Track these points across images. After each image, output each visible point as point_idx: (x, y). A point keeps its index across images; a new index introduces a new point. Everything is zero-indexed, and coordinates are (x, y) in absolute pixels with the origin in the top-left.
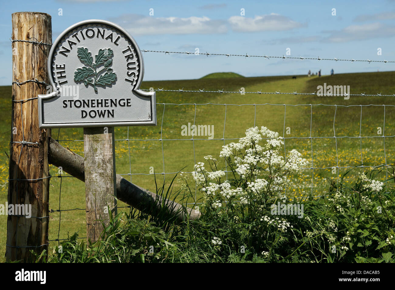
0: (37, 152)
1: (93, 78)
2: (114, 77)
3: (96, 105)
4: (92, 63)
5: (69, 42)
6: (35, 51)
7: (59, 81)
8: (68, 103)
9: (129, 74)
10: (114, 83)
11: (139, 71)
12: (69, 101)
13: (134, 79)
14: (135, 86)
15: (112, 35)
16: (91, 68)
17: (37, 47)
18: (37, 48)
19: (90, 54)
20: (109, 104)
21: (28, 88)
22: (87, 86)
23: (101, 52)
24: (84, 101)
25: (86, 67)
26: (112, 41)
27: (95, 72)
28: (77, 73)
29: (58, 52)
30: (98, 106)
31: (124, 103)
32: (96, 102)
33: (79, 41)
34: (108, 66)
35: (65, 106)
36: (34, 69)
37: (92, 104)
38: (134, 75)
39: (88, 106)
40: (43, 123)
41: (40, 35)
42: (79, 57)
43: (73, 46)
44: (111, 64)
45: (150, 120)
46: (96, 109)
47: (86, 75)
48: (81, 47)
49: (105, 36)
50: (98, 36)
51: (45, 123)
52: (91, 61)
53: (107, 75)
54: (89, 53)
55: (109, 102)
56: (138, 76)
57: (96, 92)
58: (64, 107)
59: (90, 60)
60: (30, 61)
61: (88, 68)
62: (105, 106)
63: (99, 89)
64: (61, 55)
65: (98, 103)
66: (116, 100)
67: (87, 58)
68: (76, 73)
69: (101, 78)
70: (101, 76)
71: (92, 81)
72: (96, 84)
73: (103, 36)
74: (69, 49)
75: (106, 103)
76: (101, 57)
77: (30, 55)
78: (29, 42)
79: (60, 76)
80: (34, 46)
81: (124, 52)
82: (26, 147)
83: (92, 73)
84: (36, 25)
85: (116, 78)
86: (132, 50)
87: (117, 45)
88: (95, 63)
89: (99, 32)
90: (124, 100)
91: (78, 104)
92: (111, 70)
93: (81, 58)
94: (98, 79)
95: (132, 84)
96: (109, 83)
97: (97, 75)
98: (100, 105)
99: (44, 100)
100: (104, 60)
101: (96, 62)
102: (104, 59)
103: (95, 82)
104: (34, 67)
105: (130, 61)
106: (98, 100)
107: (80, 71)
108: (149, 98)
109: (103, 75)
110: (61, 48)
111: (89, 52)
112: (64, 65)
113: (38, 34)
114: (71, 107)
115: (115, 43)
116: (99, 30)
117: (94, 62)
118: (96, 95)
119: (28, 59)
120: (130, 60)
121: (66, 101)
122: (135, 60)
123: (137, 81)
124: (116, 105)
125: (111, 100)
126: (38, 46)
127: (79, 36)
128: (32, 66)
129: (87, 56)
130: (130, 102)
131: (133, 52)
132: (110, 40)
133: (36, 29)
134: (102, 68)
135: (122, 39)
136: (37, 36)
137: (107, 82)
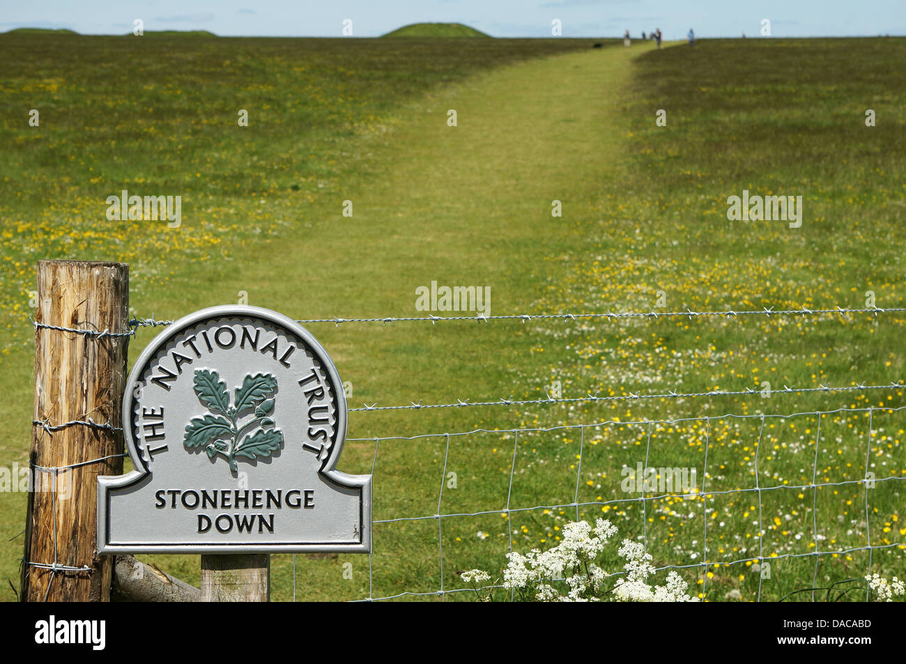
0: (86, 590)
1: (227, 442)
2: (277, 440)
3: (232, 502)
4: (226, 407)
5: (175, 356)
6: (91, 352)
7: (148, 447)
8: (168, 498)
9: (313, 433)
10: (277, 453)
11: (336, 427)
12: (169, 492)
13: (322, 447)
14: (325, 462)
15: (275, 342)
16: (224, 418)
17: (94, 344)
18: (94, 346)
19: (222, 386)
20: (264, 502)
21: (69, 439)
22: (213, 460)
23: (249, 381)
24: (204, 492)
25: (212, 415)
26: (275, 356)
27: (232, 427)
28: (192, 428)
29: (149, 379)
30: (237, 506)
31: (299, 501)
32: (232, 496)
33: (198, 354)
34: (264, 415)
35: (160, 504)
36: (86, 395)
37: (224, 500)
38: (323, 437)
39: (214, 505)
40: (107, 543)
41: (103, 314)
42: (197, 392)
43: (184, 366)
44: (270, 410)
45: (358, 541)
46: (232, 513)
47: (213, 435)
48: (203, 369)
49: (260, 346)
50: (242, 345)
51: (111, 542)
52: (223, 403)
53: (260, 436)
54: (222, 383)
55: (264, 496)
56: (334, 439)
57: (234, 473)
58: (157, 506)
59: (222, 399)
60: (78, 376)
61: (216, 417)
62: (254, 506)
63: (243, 468)
64: (155, 385)
65: (238, 500)
66: (279, 492)
67: (215, 395)
68: (188, 429)
69: (247, 441)
70: (248, 437)
71: (225, 448)
72: (234, 456)
73: (254, 345)
74: (175, 372)
75: (255, 499)
76: (249, 394)
77: (79, 362)
78: (76, 332)
79: (152, 434)
80: (89, 340)
81: (302, 383)
82: (60, 578)
83: (226, 431)
84: (94, 293)
85: (282, 443)
86: (322, 378)
87: (287, 365)
88: (234, 408)
89: (246, 334)
90: (298, 492)
91: (191, 500)
92: (269, 423)
93: (202, 395)
94: (241, 443)
95: (318, 457)
96: (266, 455)
97: (238, 435)
98: (242, 504)
99: (111, 490)
100: (255, 401)
101: (236, 405)
102: (254, 398)
103: (232, 450)
104: (87, 391)
105: (316, 404)
106: (237, 493)
107: (199, 424)
108: (357, 489)
109: (252, 434)
110: (155, 369)
111: (221, 380)
112: (162, 409)
113: (98, 313)
114: (174, 506)
115: (282, 360)
116: (245, 330)
117: (232, 405)
118: (234, 479)
119: (72, 372)
120: (315, 401)
121: (163, 492)
122: (327, 401)
123: (330, 451)
124: (278, 505)
125: (269, 492)
126: (96, 341)
127: (200, 342)
128: (82, 389)
129: (217, 389)
130: (311, 499)
131: (323, 384)
132: (270, 354)
133: (94, 301)
134: (251, 418)
135: (299, 353)
136: (96, 319)
137: (260, 453)
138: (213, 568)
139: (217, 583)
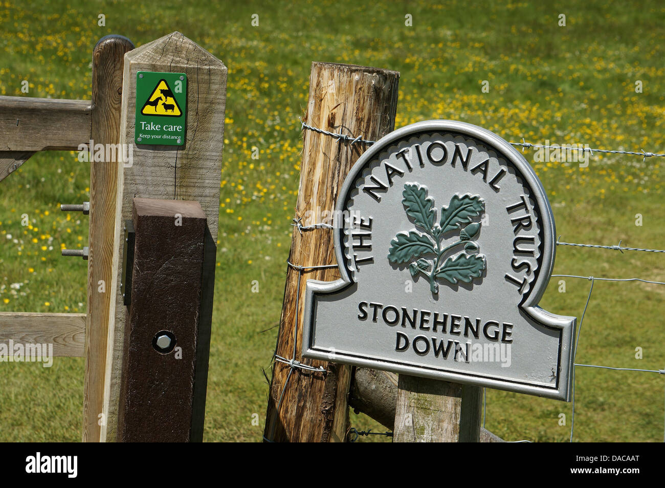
0: (320, 390)
1: (430, 262)
2: (478, 266)
3: (431, 325)
4: (431, 226)
5: (387, 167)
6: (344, 157)
7: (355, 257)
8: (369, 311)
9: (516, 265)
10: (479, 280)
11: (540, 261)
12: (371, 305)
13: (525, 280)
14: (526, 296)
15: (486, 163)
16: (429, 236)
17: (347, 149)
18: (347, 152)
19: (429, 204)
20: (462, 329)
21: (316, 241)
22: (415, 278)
23: (456, 201)
24: (404, 310)
25: (417, 232)
26: (485, 178)
27: (436, 247)
28: (396, 243)
29: (361, 188)
30: (435, 329)
31: (497, 333)
32: (431, 319)
33: (409, 168)
34: (469, 239)
35: (362, 315)
36: (335, 199)
37: (423, 321)
38: (526, 270)
39: (413, 325)
40: (310, 347)
41: (359, 120)
42: (405, 207)
43: (395, 179)
44: (475, 234)
45: (554, 385)
46: (429, 335)
47: (416, 253)
48: (412, 184)
49: (472, 165)
50: (453, 163)
51: (315, 347)
52: (429, 221)
53: (463, 260)
54: (429, 201)
55: (462, 323)
56: (537, 273)
57: (435, 296)
58: (359, 317)
59: (428, 217)
60: (330, 179)
61: (421, 234)
62: (452, 332)
63: (443, 289)
64: (366, 195)
65: (436, 323)
66: (478, 321)
67: (421, 212)
68: (393, 243)
69: (450, 263)
70: (450, 260)
71: (427, 268)
72: (435, 278)
73: (465, 165)
74: (386, 185)
75: (453, 325)
76: (455, 215)
77: (331, 167)
78: (332, 136)
79: (359, 244)
80: (343, 145)
81: (510, 210)
83: (429, 250)
84: (353, 98)
85: (484, 272)
86: (530, 207)
87: (497, 190)
88: (439, 228)
89: (458, 152)
90: (497, 325)
91: (391, 316)
92: (472, 248)
93: (409, 211)
94: (443, 265)
95: (519, 290)
96: (466, 280)
97: (441, 256)
98: (440, 328)
99: (318, 296)
100: (461, 223)
101: (442, 225)
102: (460, 220)
103: (434, 271)
104: (336, 195)
105: (522, 234)
106: (436, 315)
107: (404, 240)
108: (556, 331)
109: (454, 257)
110: (367, 178)
111: (430, 197)
112: (371, 221)
113: (354, 119)
114: (375, 319)
115: (492, 184)
116: (457, 147)
117: (437, 224)
118: (435, 302)
119: (325, 175)
120: (522, 230)
121: (365, 304)
122: (534, 233)
123: (532, 285)
124: (476, 335)
125: (467, 320)
126: (350, 147)
127: (411, 154)
128: (332, 192)
129: (424, 207)
130: (509, 334)
131: (532, 214)
132: (480, 175)
133: (351, 107)
134: (455, 240)
135: (510, 179)
136: (351, 124)
137: (460, 277)
138: (409, 389)
139: (413, 405)
